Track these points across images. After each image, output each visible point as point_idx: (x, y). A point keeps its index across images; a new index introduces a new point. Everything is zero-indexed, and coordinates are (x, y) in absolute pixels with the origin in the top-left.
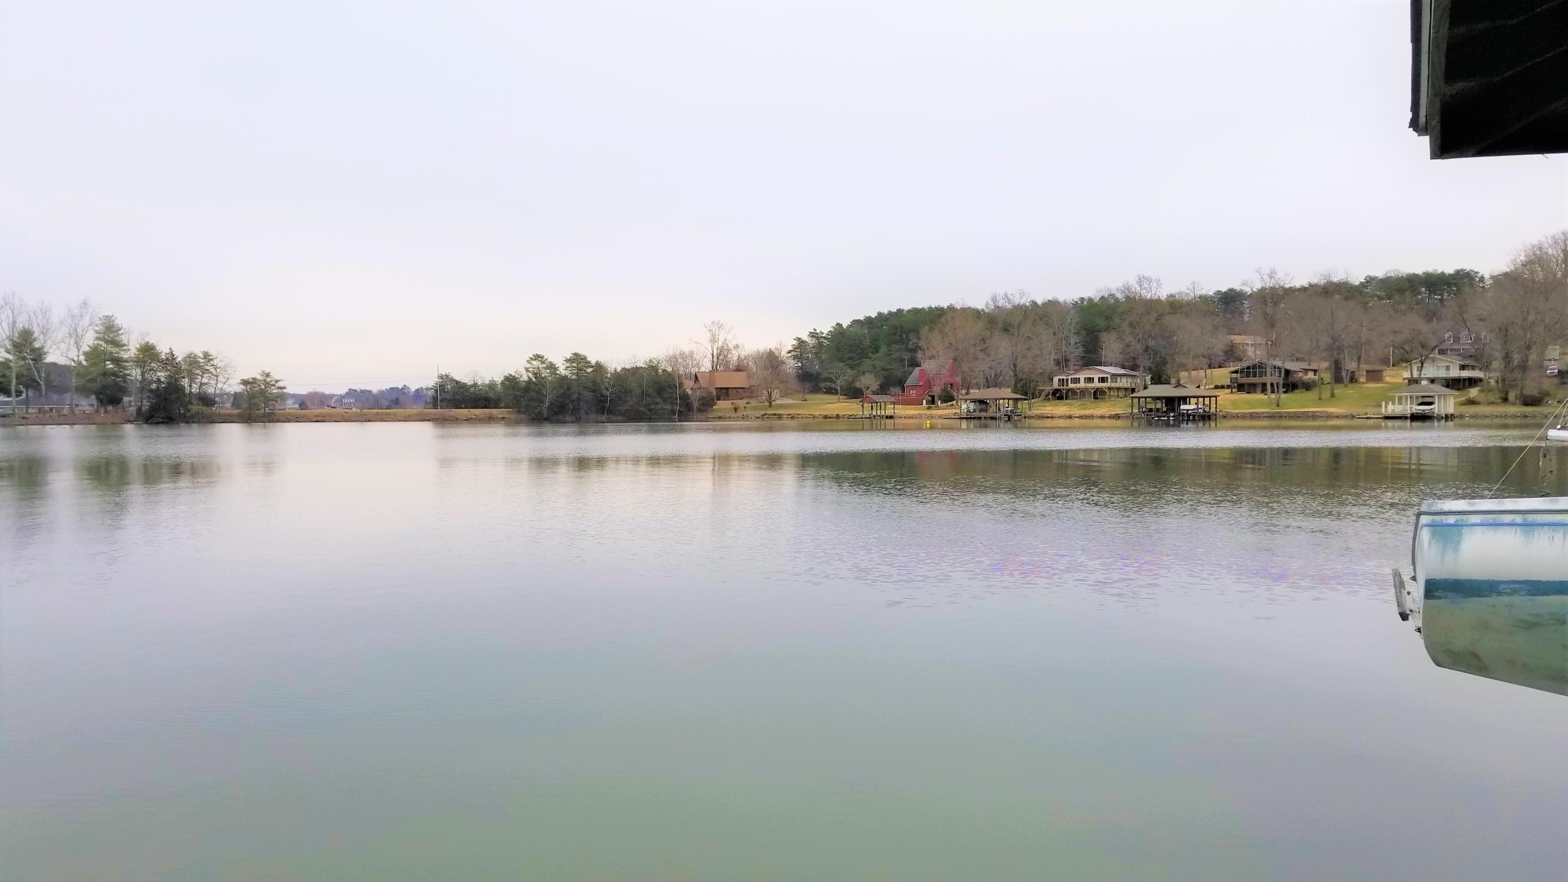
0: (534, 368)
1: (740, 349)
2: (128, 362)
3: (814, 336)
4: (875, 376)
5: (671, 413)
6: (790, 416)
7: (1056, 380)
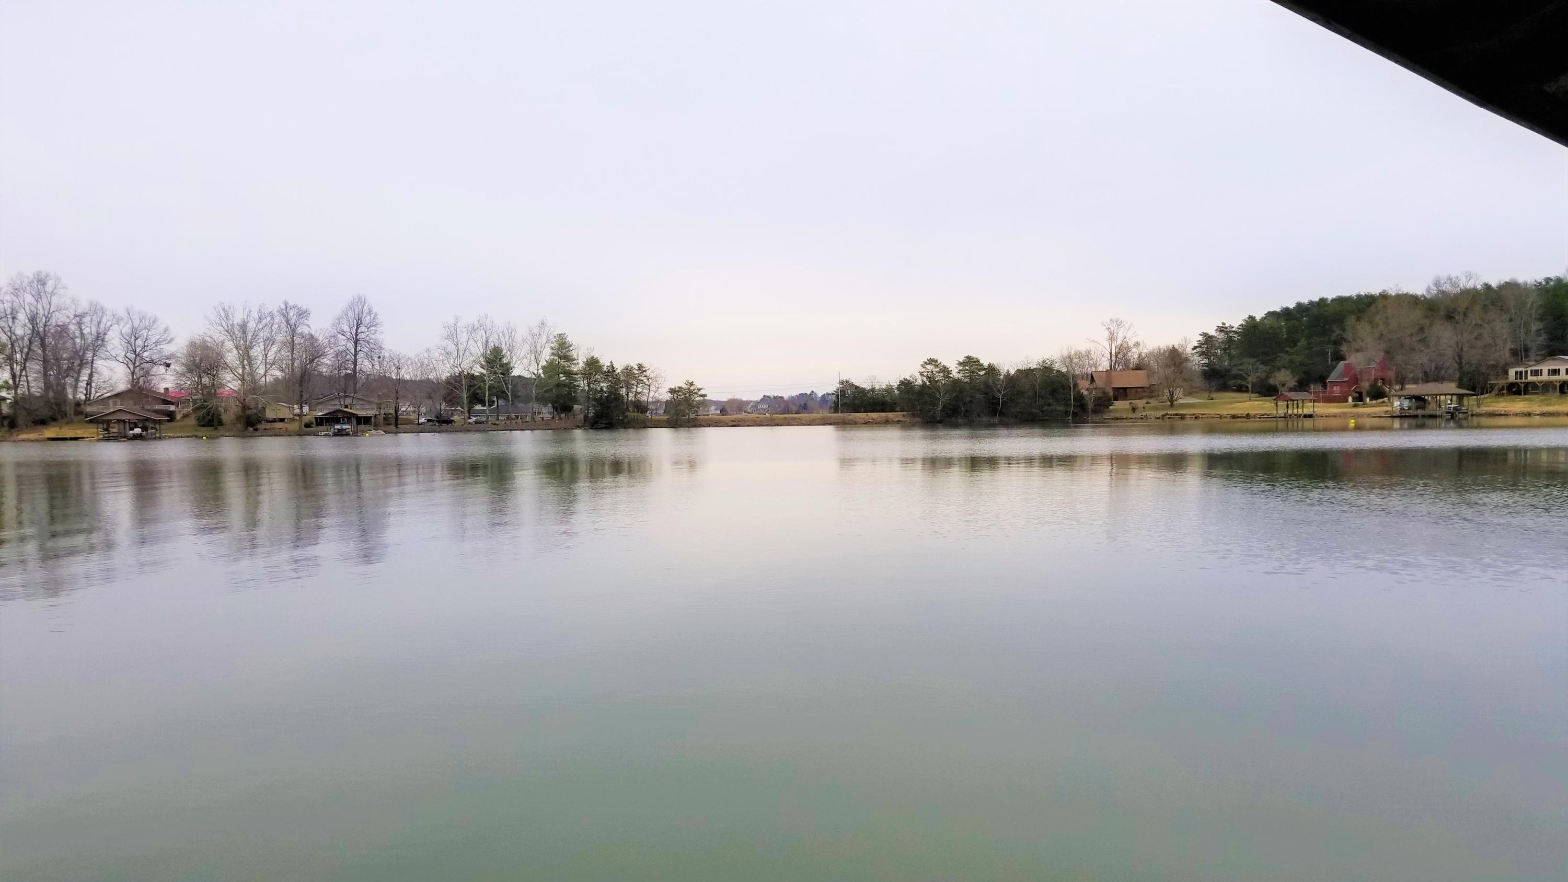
0: (928, 372)
1: (1141, 347)
2: (577, 374)
3: (1223, 331)
4: (1292, 372)
5: (1064, 414)
6: (1194, 416)
7: (1512, 372)
